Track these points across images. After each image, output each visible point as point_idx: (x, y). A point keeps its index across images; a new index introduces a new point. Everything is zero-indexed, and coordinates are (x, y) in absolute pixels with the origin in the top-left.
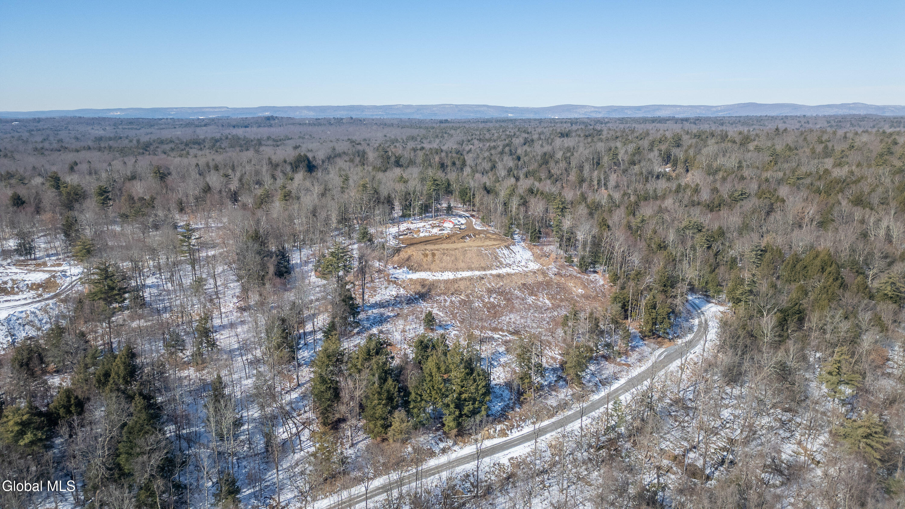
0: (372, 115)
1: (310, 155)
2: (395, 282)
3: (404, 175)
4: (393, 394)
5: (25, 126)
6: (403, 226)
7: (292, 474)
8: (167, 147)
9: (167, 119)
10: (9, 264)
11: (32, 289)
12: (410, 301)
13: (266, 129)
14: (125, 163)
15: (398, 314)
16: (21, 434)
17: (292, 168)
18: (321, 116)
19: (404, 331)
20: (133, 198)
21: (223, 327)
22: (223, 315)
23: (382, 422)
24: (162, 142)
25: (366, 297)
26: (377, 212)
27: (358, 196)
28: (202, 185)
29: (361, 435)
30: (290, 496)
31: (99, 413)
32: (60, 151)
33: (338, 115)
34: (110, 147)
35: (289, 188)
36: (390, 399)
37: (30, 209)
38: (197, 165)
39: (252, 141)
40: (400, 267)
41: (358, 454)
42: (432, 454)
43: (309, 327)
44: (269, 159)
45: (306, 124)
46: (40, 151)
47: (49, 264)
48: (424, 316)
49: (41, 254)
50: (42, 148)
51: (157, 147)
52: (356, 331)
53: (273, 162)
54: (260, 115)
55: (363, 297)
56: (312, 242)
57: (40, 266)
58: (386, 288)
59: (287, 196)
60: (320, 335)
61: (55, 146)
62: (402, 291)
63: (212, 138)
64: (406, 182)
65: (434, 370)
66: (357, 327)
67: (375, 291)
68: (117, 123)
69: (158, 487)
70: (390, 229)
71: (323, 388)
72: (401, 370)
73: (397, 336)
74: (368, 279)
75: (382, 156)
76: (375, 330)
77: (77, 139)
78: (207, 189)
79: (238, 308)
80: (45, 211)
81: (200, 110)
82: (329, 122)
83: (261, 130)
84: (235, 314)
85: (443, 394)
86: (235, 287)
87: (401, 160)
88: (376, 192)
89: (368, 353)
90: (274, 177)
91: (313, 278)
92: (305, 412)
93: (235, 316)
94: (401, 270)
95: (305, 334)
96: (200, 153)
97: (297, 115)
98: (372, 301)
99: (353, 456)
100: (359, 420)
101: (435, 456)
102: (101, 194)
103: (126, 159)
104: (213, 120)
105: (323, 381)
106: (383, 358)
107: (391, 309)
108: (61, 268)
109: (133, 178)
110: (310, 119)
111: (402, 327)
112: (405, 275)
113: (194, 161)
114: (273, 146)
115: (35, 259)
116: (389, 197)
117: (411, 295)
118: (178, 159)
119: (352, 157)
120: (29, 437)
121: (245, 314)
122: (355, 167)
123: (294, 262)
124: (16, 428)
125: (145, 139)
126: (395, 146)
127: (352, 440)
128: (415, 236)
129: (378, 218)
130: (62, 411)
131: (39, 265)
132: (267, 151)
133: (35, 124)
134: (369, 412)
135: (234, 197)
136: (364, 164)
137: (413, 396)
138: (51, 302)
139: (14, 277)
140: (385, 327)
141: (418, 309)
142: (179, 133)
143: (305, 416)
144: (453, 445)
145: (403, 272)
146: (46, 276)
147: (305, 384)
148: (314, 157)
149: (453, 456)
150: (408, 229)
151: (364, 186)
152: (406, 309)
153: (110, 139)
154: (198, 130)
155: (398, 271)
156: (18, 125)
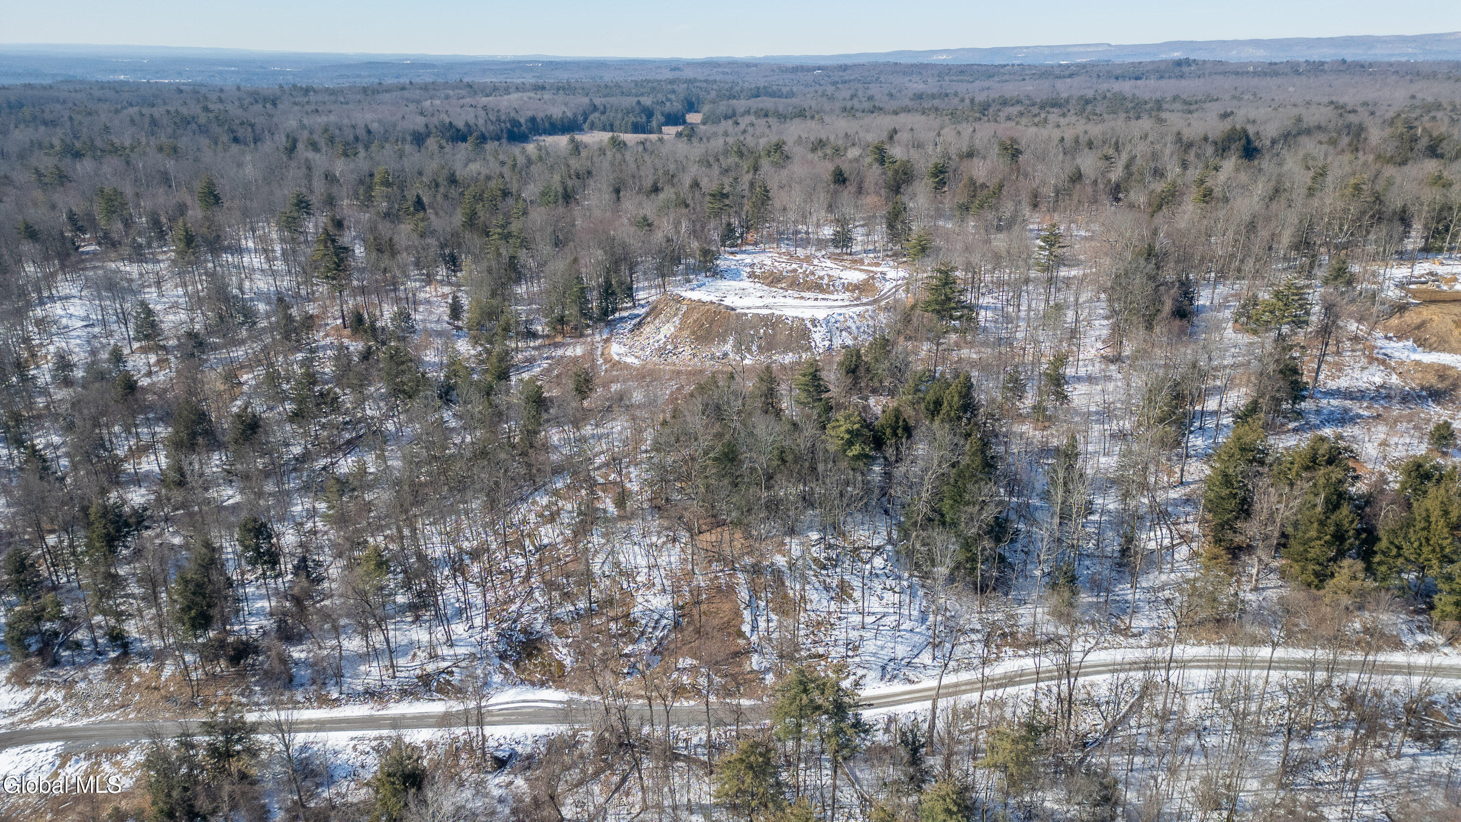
0: (1392, 55)
1: (1251, 130)
2: (1384, 362)
3: (1445, 174)
4: (1347, 531)
5: (829, 77)
6: (1422, 268)
7: (1153, 599)
8: (1014, 110)
9: (1013, 65)
10: (823, 257)
11: (847, 290)
12: (1406, 398)
13: (1173, 81)
14: (959, 133)
15: (1379, 416)
16: (850, 443)
17: (1216, 151)
18: (1280, 57)
19: (1384, 444)
20: (975, 184)
21: (1079, 379)
22: (1081, 363)
23: (1318, 568)
24: (1005, 103)
25: (1322, 377)
26: (1372, 237)
27: (1340, 205)
28: (1069, 169)
29: (1273, 580)
30: (1145, 624)
31: (921, 449)
32: (873, 112)
33: (1315, 55)
34: (937, 109)
35: (1209, 183)
36: (1339, 537)
37: (852, 188)
38: (1062, 140)
39: (1146, 103)
40: (1400, 338)
41: (1264, 604)
42: (1398, 645)
43: (1212, 404)
44: (1179, 133)
45: (1248, 73)
46: (849, 112)
47: (866, 262)
48: (1431, 427)
49: (859, 248)
50: (852, 108)
51: (999, 110)
52: (1291, 426)
53: (1185, 139)
54: (1164, 56)
55: (1317, 374)
56: (1240, 274)
57: (856, 263)
58: (1363, 369)
59: (1207, 196)
60: (1227, 420)
61: (867, 105)
62: (1394, 379)
63: (1081, 97)
64: (1448, 185)
65: (1436, 514)
66: (1295, 420)
67: (1340, 370)
68: (944, 71)
69: (984, 549)
70: (1394, 271)
71: (1225, 492)
72: (1368, 500)
73: (1369, 450)
74: (1332, 348)
75: (1401, 136)
76: (1328, 432)
77: (891, 95)
78: (1077, 177)
79: (1102, 356)
80: (868, 193)
81: (1064, 50)
82: (1295, 69)
83: (1163, 83)
84: (1097, 365)
85: (1444, 556)
86: (1101, 328)
87: (1444, 144)
88: (1378, 199)
89: (1314, 459)
90: (1185, 165)
91: (1229, 333)
92: (1187, 522)
93: (1096, 369)
94: (1401, 344)
95: (1202, 413)
96: (1063, 121)
97: (1233, 56)
98: (1332, 385)
99: (1254, 605)
100: (1274, 557)
101: (1403, 650)
102: (935, 175)
103: (959, 128)
104: (1084, 66)
105: (1227, 481)
106: (1337, 474)
107: (1365, 404)
108: (880, 269)
109: (970, 155)
110: (1256, 65)
111: (1382, 436)
112: (1406, 353)
113: (1056, 134)
114: (1183, 111)
115: (851, 254)
116: (1404, 210)
117: (1413, 389)
118: (1033, 130)
119: (1335, 135)
120: (856, 450)
121: (1113, 367)
122: (1338, 154)
123: (1201, 302)
124: (847, 436)
125: (980, 98)
126: (1434, 118)
127: (1257, 581)
128: (1445, 288)
129: (1371, 248)
130: (888, 431)
131: (854, 262)
132: (1175, 120)
133: (841, 73)
134: (1295, 546)
135: (1116, 192)
136: (1357, 150)
137: (1384, 544)
138: (870, 308)
139: (831, 273)
140: (1348, 431)
141: (1422, 415)
142: (1030, 88)
143: (1184, 528)
144: (1444, 645)
145: (1404, 347)
146: (862, 276)
147: (1192, 483)
148: (1258, 133)
149: (1438, 660)
150: (1431, 274)
151: (1357, 188)
152: (1396, 410)
153: (933, 96)
154: (1060, 85)
155: (1393, 344)
156: (820, 75)
